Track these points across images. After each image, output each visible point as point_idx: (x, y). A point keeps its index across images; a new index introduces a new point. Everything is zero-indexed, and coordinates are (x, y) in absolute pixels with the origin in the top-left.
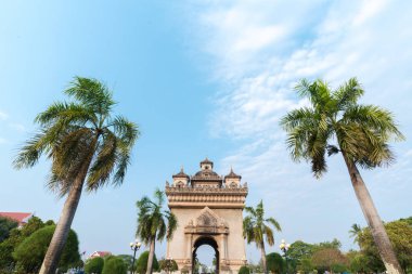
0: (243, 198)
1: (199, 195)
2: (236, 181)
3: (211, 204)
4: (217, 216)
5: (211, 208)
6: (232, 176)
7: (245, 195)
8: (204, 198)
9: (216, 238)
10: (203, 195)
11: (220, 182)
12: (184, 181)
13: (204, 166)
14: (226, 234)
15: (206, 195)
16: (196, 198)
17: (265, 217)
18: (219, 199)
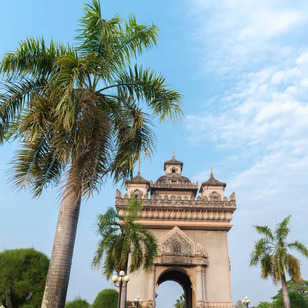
0: (228, 216)
1: (164, 209)
2: (219, 190)
3: (182, 223)
4: (191, 241)
5: (182, 228)
6: (212, 183)
7: (232, 211)
8: (172, 215)
9: (189, 271)
10: (170, 210)
11: (194, 191)
12: (143, 189)
13: (169, 168)
14: (205, 266)
15: (175, 210)
16: (161, 214)
17: (288, 240)
18: (195, 215)
